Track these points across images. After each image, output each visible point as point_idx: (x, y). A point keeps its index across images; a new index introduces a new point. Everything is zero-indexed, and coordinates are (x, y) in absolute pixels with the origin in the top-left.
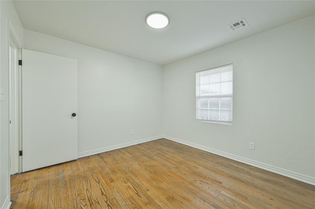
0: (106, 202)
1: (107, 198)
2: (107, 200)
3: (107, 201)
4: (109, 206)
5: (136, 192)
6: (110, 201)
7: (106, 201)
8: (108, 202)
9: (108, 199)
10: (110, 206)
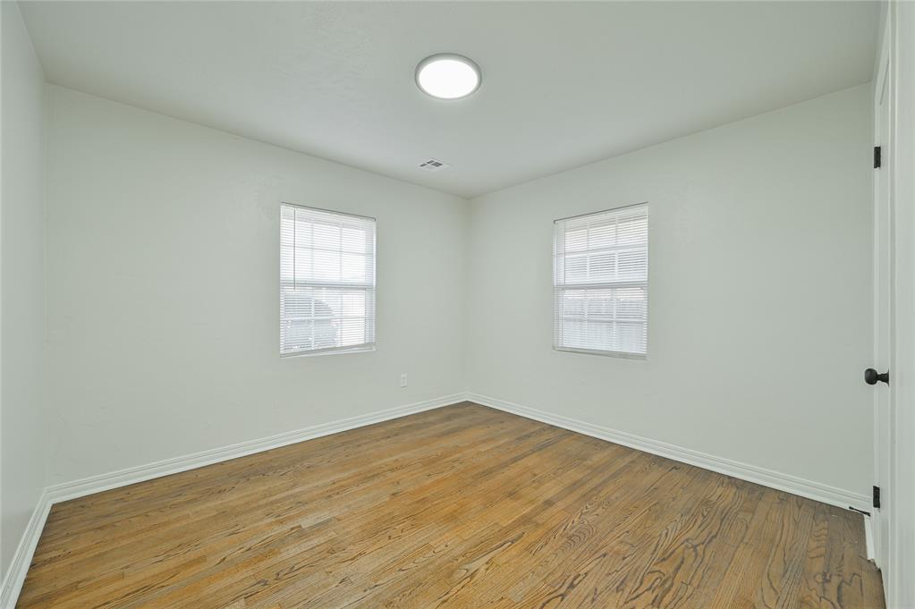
0: (563, 596)
1: (548, 602)
2: (557, 597)
3: (561, 595)
4: (572, 586)
5: (507, 544)
6: (556, 588)
7: (560, 598)
8: (561, 591)
9: (551, 596)
10: (572, 583)
